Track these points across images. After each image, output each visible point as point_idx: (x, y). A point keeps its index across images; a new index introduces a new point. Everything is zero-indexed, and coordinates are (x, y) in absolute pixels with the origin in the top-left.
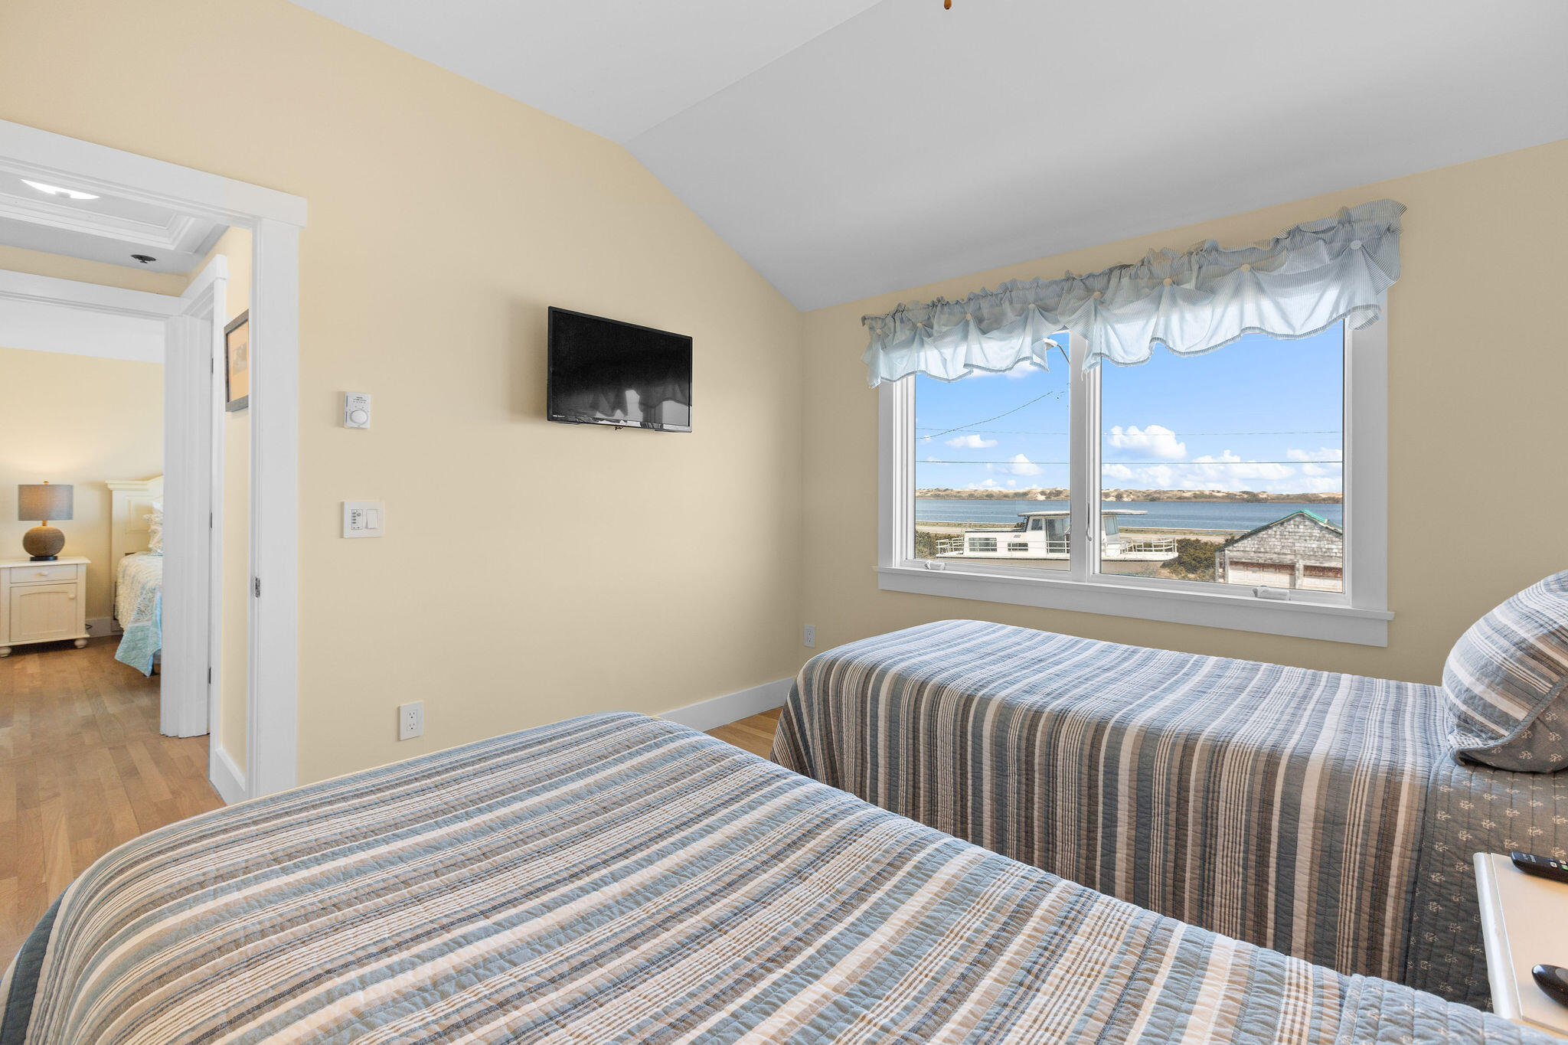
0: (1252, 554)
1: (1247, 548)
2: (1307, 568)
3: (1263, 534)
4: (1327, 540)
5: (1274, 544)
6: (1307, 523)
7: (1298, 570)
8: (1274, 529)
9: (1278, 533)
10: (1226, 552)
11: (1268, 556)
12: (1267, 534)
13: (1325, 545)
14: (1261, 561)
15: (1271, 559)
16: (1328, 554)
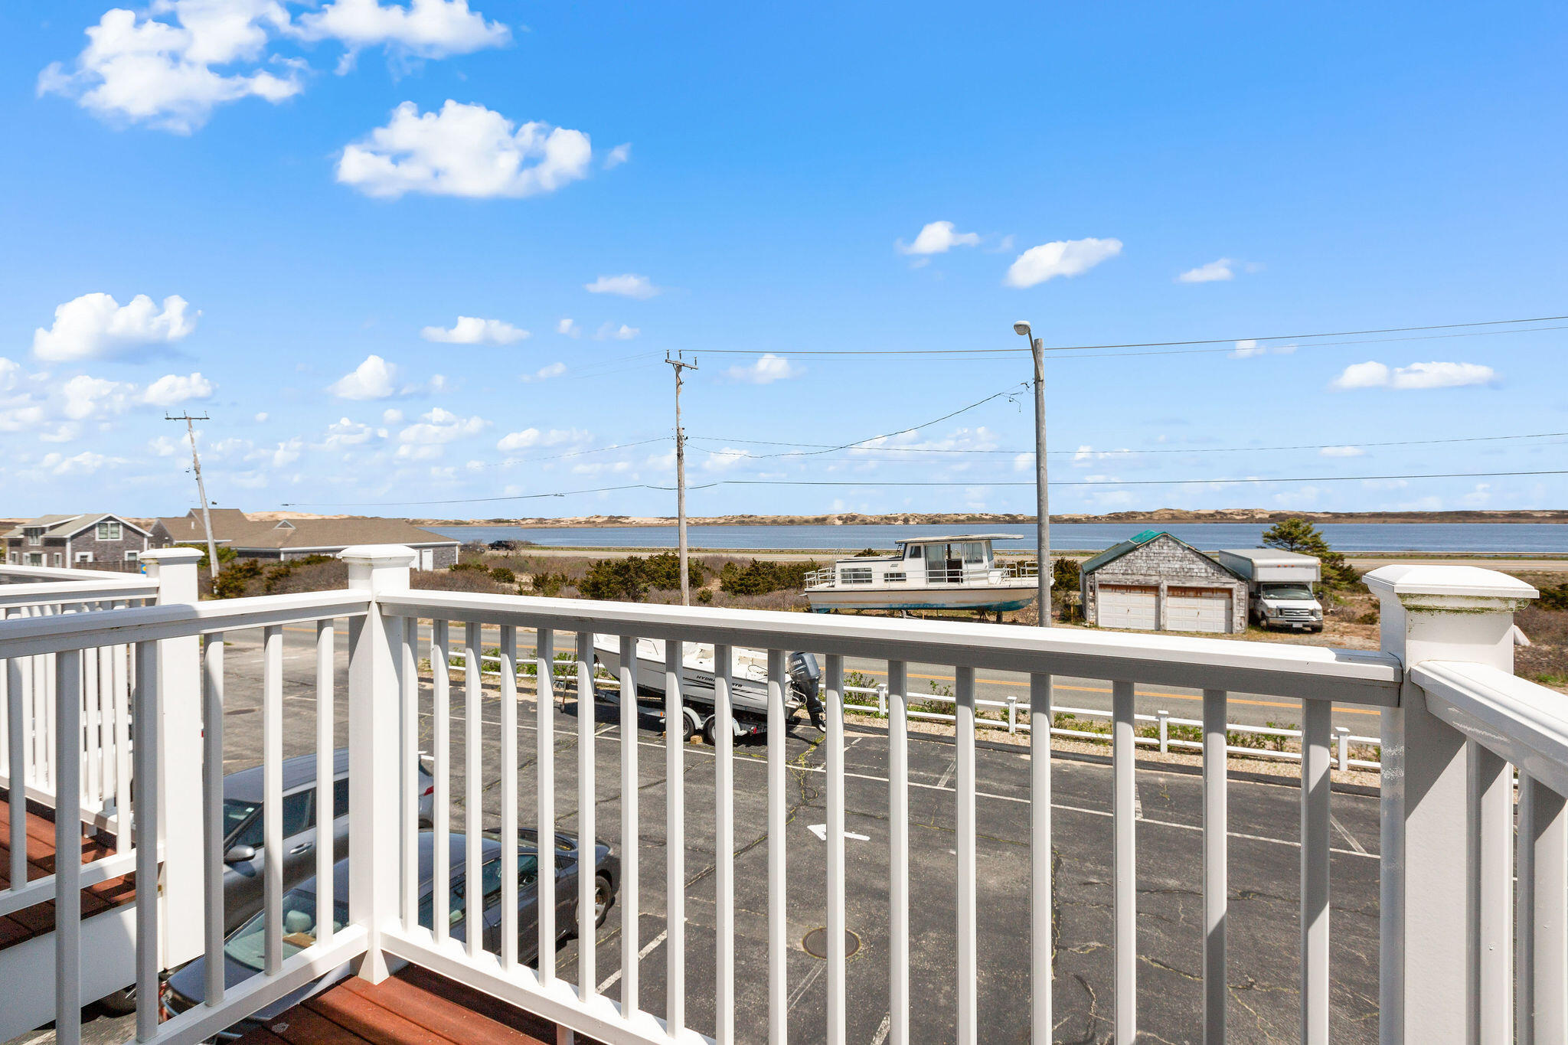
0: (1121, 576)
1: (1114, 572)
2: (1170, 588)
3: (1130, 556)
4: (1189, 560)
5: (1140, 566)
6: (1170, 544)
7: (1163, 591)
8: (1141, 550)
9: (1144, 554)
10: (1096, 574)
11: (1135, 578)
12: (1134, 556)
13: (1186, 565)
14: (1129, 583)
15: (1138, 581)
16: (1190, 574)
